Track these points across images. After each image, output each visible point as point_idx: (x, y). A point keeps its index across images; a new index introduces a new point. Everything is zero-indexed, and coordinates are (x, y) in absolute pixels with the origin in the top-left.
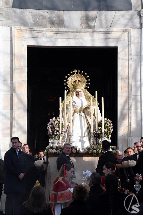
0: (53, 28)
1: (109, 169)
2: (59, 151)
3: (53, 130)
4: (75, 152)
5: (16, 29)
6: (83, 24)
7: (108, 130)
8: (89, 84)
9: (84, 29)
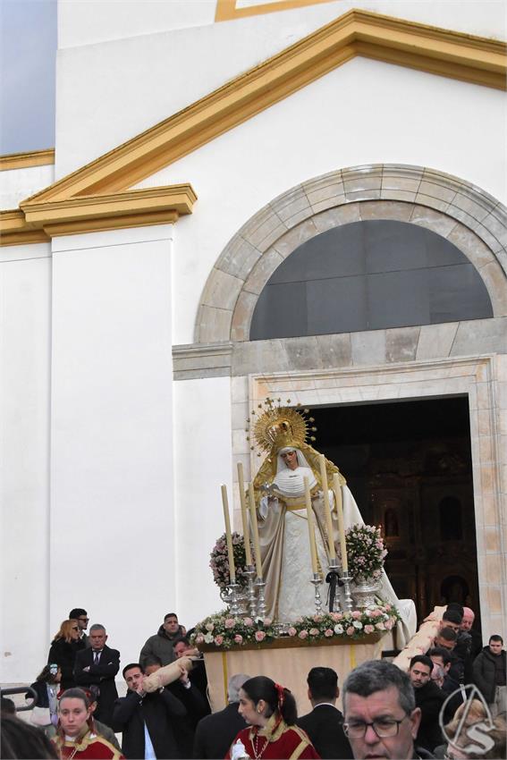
0: (328, 368)
1: (258, 705)
2: (220, 638)
3: (221, 569)
4: (260, 640)
5: (256, 379)
6: (391, 355)
7: (367, 557)
8: (314, 429)
9: (392, 364)
